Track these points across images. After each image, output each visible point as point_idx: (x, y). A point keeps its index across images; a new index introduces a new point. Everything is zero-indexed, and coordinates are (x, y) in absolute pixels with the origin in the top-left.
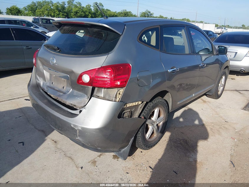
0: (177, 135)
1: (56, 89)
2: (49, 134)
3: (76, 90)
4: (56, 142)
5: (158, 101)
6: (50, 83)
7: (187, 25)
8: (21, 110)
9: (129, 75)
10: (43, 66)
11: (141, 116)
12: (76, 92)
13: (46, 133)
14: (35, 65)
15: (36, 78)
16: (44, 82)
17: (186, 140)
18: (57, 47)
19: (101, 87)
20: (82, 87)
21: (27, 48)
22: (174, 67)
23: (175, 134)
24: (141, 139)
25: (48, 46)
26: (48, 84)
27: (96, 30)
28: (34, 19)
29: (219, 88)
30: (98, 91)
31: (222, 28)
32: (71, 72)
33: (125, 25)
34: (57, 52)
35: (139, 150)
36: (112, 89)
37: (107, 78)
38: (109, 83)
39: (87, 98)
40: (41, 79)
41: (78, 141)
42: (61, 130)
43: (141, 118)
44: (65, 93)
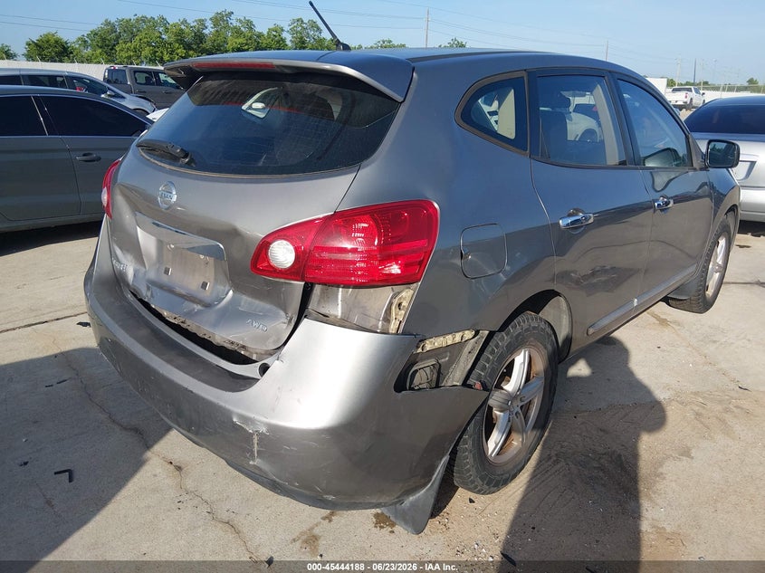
0: (588, 439)
1: (178, 290)
2: (156, 441)
3: (249, 296)
4: (179, 468)
5: (525, 326)
6: (158, 270)
7: (610, 72)
8: (67, 360)
9: (432, 239)
10: (136, 215)
11: (471, 381)
12: (246, 301)
13: (145, 437)
14: (107, 210)
15: (112, 254)
16: (139, 267)
17: (620, 456)
18: (182, 150)
19: (333, 283)
20: (268, 283)
21: (85, 158)
22: (577, 211)
23: (580, 434)
24: (470, 460)
25: (150, 148)
26: (152, 275)
27: (311, 87)
28: (109, 70)
29: (710, 279)
30: (325, 297)
31: (690, 90)
32: (232, 234)
33: (414, 69)
34: (181, 166)
35: (461, 495)
36: (372, 290)
37: (354, 251)
38: (361, 269)
39: (286, 321)
40: (130, 257)
41: (257, 472)
42: (196, 434)
43: (470, 386)
44: (208, 306)
